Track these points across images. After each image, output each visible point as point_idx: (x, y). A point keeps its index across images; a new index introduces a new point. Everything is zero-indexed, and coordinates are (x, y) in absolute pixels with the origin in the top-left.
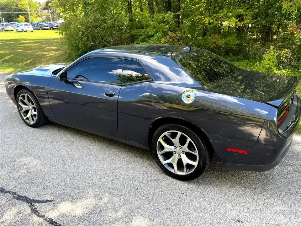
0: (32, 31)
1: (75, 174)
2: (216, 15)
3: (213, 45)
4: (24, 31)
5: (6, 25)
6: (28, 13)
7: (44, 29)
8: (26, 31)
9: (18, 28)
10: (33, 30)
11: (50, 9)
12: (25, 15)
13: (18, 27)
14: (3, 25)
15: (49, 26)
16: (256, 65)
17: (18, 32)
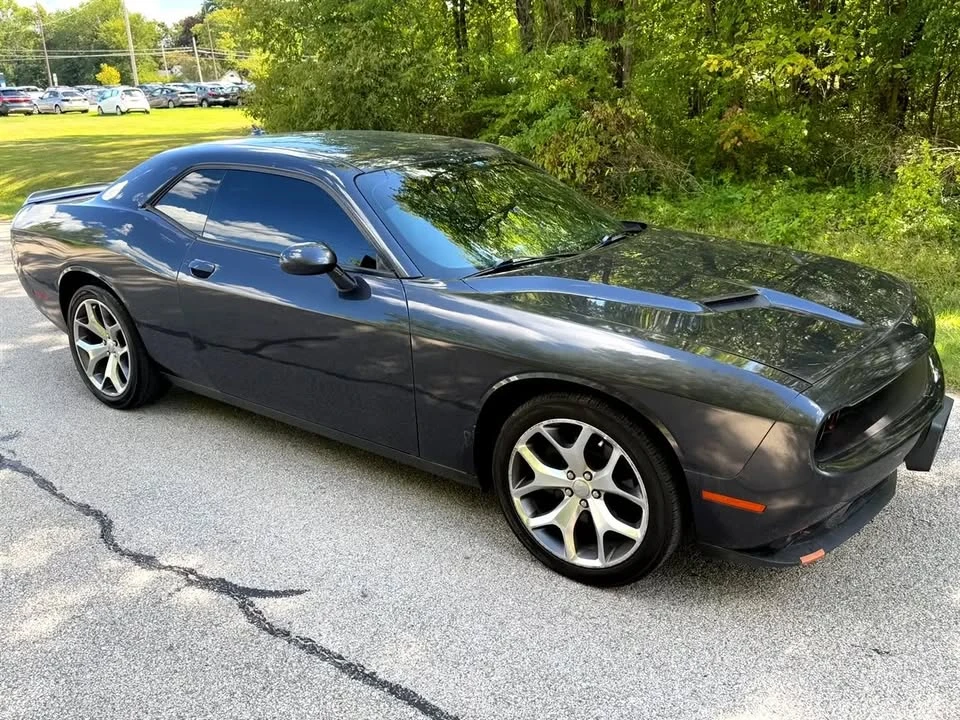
0: (147, 112)
1: (356, 517)
2: (741, 47)
3: (733, 141)
4: (123, 113)
5: (65, 94)
6: (128, 58)
7: (183, 105)
8: (128, 112)
9: (102, 104)
10: (148, 109)
11: (197, 45)
12: (121, 63)
13: (103, 98)
14: (55, 94)
15: (196, 94)
16: (874, 202)
17: (104, 114)
